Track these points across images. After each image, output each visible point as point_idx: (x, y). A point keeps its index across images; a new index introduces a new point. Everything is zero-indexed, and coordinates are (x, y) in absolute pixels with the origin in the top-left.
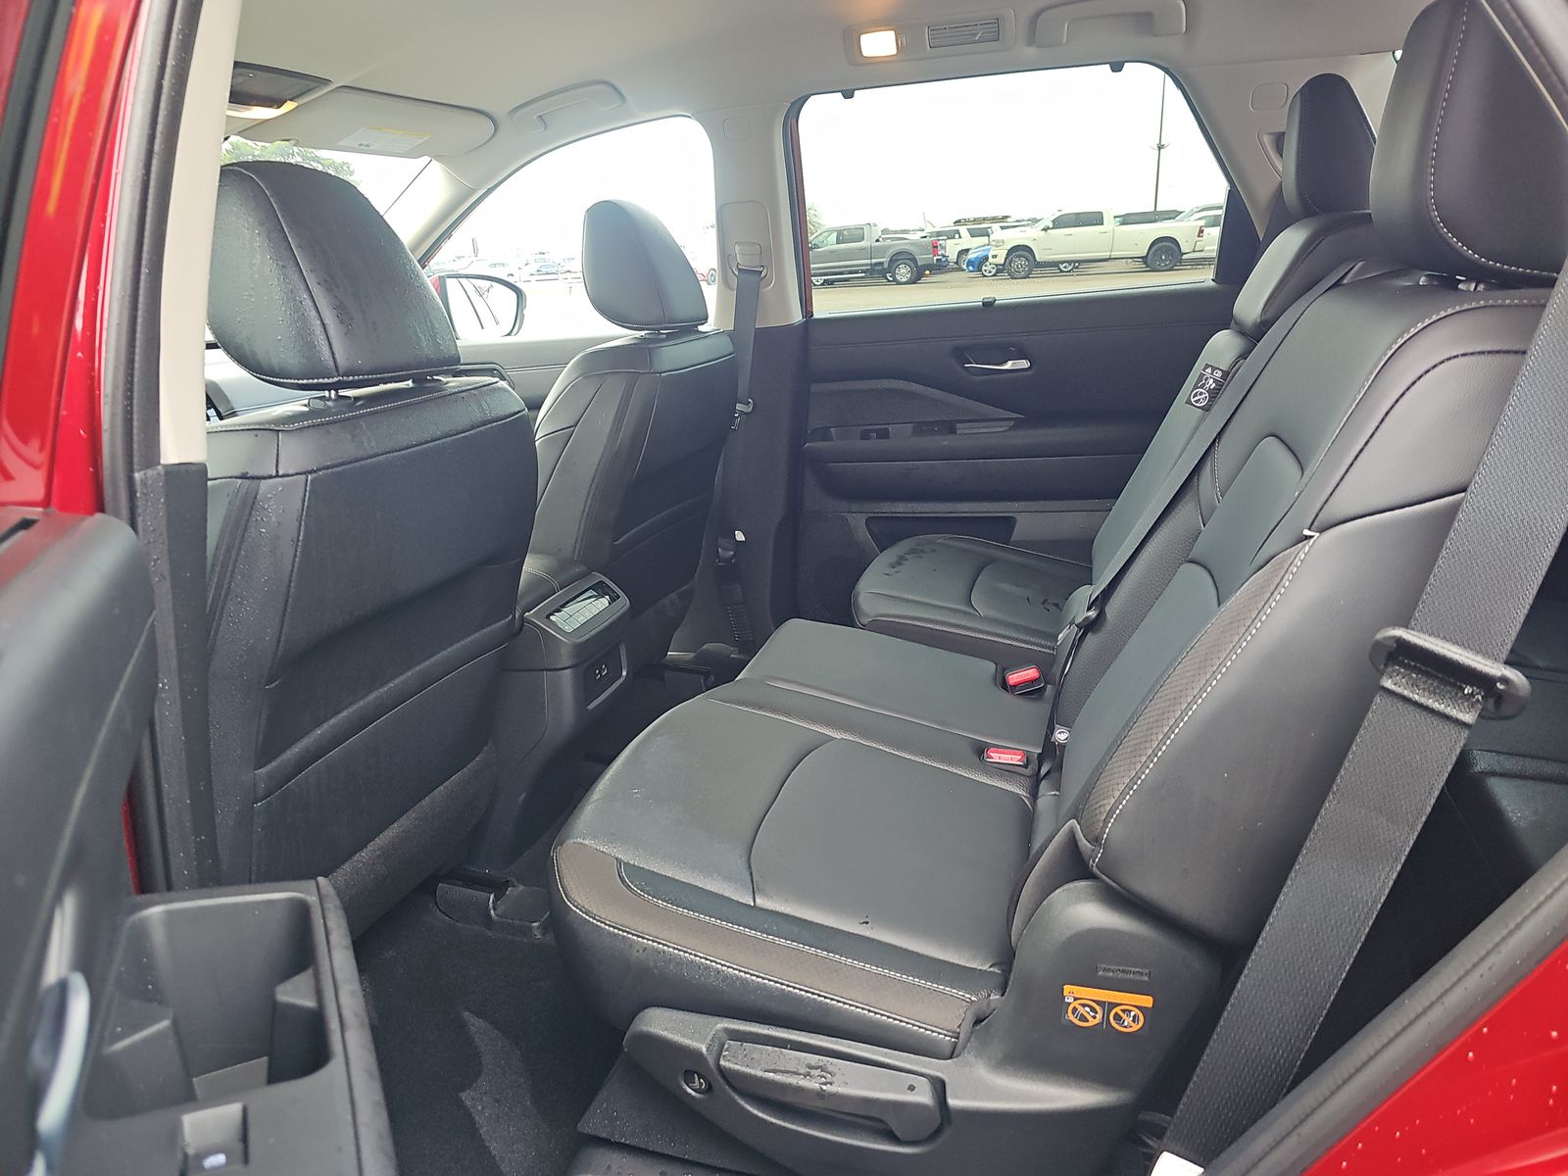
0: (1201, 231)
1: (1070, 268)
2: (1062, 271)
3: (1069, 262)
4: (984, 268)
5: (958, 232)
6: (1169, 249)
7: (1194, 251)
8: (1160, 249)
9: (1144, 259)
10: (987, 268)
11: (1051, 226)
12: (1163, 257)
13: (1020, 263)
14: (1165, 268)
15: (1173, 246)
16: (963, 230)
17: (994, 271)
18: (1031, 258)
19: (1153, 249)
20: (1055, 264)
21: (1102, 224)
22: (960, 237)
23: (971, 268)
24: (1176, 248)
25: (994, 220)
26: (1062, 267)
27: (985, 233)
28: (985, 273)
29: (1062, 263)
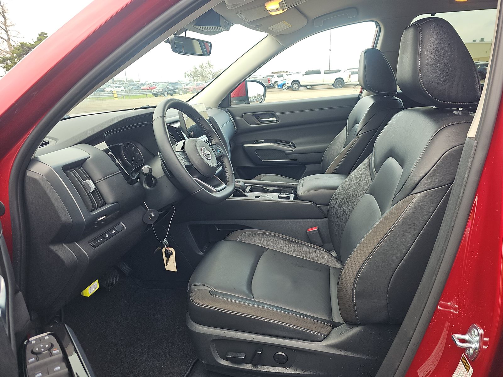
0: (350, 76)
1: (310, 87)
2: (308, 88)
3: (310, 85)
4: (284, 87)
5: (273, 76)
6: (340, 81)
7: (348, 82)
8: (338, 81)
9: (333, 85)
10: (285, 87)
11: (305, 74)
12: (339, 84)
13: (296, 86)
14: (340, 87)
15: (341, 80)
16: (275, 75)
17: (287, 88)
18: (299, 84)
19: (336, 81)
20: (306, 86)
21: (320, 73)
22: (274, 77)
23: (280, 87)
24: (343, 81)
25: (284, 72)
26: (308, 87)
27: (282, 76)
28: (284, 89)
29: (308, 86)
